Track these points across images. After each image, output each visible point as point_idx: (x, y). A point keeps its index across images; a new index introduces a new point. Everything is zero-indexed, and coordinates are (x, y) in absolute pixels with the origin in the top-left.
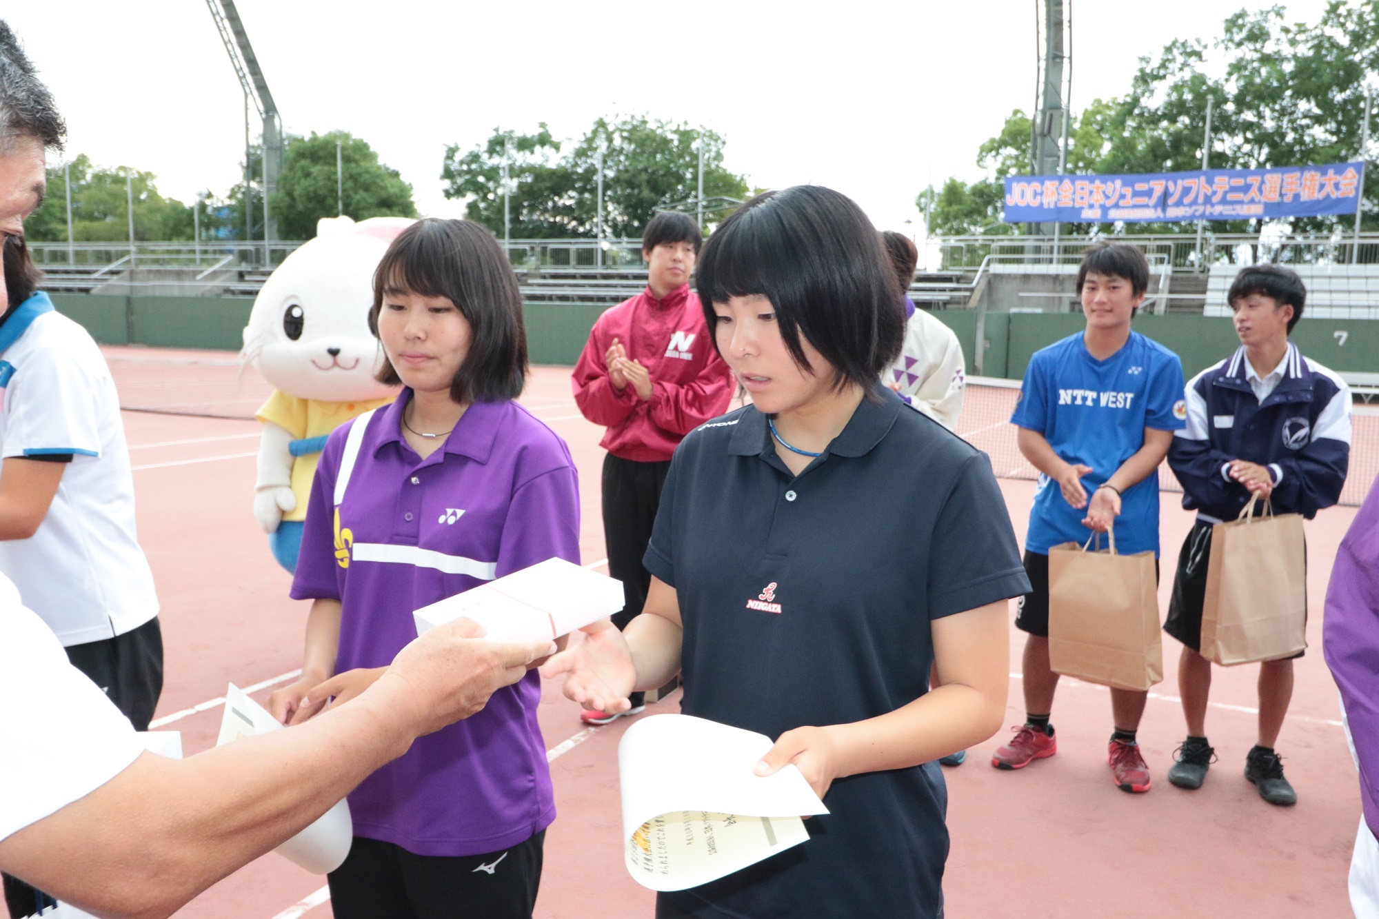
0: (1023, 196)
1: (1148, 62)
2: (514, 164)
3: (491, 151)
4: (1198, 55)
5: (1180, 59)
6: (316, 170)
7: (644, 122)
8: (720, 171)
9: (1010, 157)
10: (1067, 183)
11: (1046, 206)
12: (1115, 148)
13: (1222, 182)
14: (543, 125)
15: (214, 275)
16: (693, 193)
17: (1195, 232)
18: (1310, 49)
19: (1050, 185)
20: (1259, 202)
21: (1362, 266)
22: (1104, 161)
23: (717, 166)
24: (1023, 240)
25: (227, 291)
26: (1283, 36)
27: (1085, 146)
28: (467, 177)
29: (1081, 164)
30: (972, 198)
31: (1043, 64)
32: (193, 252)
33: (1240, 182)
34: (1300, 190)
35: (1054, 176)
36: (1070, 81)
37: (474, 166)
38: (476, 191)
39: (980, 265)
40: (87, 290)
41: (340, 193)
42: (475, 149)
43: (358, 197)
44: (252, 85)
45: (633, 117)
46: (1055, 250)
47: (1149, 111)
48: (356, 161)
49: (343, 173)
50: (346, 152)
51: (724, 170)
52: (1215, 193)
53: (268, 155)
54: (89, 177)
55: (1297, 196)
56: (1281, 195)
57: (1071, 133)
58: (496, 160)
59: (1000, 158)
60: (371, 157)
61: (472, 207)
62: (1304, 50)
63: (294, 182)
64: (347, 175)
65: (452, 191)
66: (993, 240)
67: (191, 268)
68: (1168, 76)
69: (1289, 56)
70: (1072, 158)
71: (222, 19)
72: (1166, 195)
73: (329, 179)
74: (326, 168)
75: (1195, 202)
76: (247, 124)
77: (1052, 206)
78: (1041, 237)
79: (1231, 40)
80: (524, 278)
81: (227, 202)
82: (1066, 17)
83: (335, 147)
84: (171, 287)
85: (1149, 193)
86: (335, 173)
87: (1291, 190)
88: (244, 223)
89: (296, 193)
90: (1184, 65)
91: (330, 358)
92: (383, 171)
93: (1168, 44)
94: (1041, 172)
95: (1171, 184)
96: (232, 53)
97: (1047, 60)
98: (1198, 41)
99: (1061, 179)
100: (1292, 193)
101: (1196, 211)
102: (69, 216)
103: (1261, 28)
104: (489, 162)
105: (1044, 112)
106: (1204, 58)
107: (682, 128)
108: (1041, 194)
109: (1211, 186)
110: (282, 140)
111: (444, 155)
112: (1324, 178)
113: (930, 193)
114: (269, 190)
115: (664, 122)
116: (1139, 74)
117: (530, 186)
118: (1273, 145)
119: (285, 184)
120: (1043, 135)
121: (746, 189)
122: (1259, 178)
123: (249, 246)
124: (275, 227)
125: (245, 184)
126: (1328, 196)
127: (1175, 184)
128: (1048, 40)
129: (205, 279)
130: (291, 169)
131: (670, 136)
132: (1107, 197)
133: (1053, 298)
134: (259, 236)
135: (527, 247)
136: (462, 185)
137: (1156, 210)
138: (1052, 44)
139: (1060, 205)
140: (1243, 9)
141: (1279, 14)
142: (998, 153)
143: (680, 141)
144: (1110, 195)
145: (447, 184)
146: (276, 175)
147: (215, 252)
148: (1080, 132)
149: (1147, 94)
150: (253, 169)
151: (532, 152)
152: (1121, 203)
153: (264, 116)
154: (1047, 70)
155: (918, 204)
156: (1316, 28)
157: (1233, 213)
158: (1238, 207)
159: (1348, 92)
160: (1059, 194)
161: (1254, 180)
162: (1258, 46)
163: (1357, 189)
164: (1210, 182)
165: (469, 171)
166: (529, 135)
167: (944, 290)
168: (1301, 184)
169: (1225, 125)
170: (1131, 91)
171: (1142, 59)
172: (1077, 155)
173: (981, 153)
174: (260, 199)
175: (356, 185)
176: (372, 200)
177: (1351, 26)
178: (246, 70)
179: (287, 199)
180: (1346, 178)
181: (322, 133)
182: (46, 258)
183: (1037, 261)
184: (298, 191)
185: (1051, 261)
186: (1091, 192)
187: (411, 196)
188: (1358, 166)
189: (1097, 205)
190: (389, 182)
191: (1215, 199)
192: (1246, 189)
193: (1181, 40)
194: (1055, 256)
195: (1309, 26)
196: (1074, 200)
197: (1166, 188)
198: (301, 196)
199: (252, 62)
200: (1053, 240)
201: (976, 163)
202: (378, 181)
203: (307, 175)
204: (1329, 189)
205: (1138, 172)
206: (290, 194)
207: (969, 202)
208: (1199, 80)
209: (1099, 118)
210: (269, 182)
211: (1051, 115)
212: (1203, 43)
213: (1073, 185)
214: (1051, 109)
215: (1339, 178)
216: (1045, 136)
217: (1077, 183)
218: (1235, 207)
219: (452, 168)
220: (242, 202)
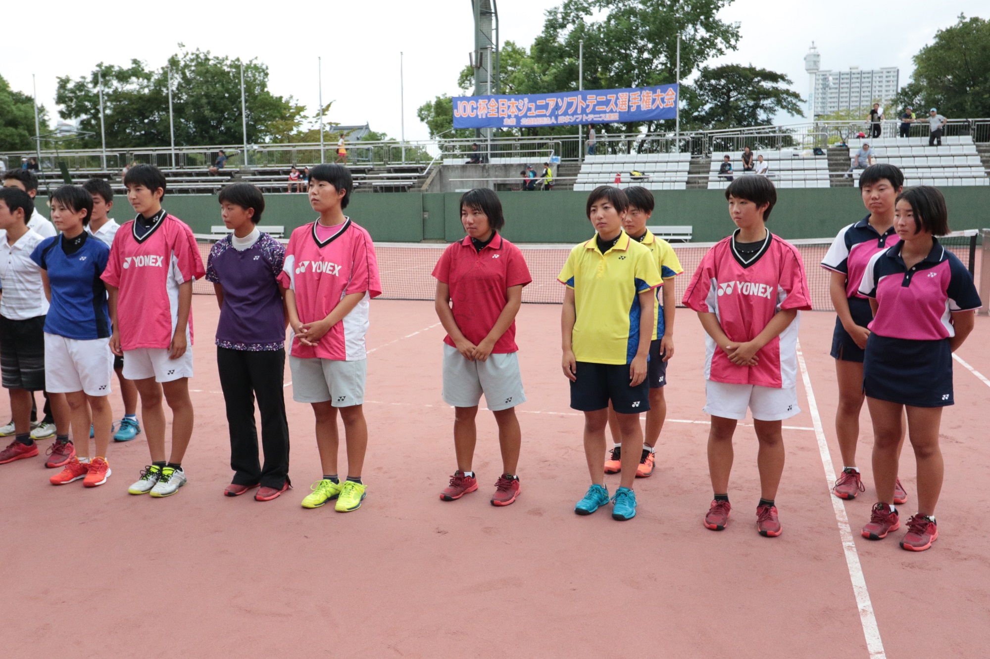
0: (465, 111)
2: (116, 91)
3: (95, 82)
7: (207, 59)
10: (493, 100)
11: (480, 117)
13: (593, 98)
14: (135, 61)
17: (578, 133)
19: (483, 103)
20: (616, 112)
28: (76, 102)
33: (602, 98)
34: (640, 103)
35: (485, 97)
36: (497, 30)
37: (82, 94)
38: (85, 112)
42: (82, 81)
45: (197, 56)
46: (489, 147)
51: (268, 93)
52: (588, 106)
55: (639, 107)
56: (629, 107)
58: (98, 89)
61: (85, 124)
65: (66, 113)
72: (557, 107)
75: (575, 113)
77: (484, 117)
85: (546, 107)
87: (635, 103)
92: (14, 98)
99: (489, 98)
100: (637, 105)
101: (577, 118)
104: (93, 90)
105: (477, 52)
107: (236, 64)
108: (477, 108)
109: (586, 101)
111: (56, 86)
112: (655, 94)
113: (428, 107)
115: (223, 59)
117: (124, 108)
120: (478, 66)
121: (289, 108)
122: (615, 95)
126: (658, 107)
127: (563, 102)
131: (226, 69)
132: (519, 110)
133: (483, 181)
135: (117, 154)
136: (75, 108)
137: (551, 118)
139: (488, 116)
143: (234, 73)
144: (521, 108)
145: (62, 107)
151: (128, 82)
152: (529, 114)
157: (600, 119)
158: (603, 116)
160: (488, 108)
161: (612, 97)
163: (675, 102)
164: (584, 99)
165: (77, 98)
166: (124, 69)
167: (410, 178)
168: (641, 99)
180: (668, 95)
186: (509, 107)
189: (513, 116)
191: (588, 111)
192: (607, 103)
194: (489, 151)
196: (498, 112)
197: (557, 102)
200: (487, 140)
201: (457, 85)
204: (658, 102)
205: (542, 92)
211: (481, 54)
213: (498, 102)
214: (481, 49)
215: (664, 95)
216: (479, 68)
217: (499, 100)
218: (601, 115)
219: (64, 95)
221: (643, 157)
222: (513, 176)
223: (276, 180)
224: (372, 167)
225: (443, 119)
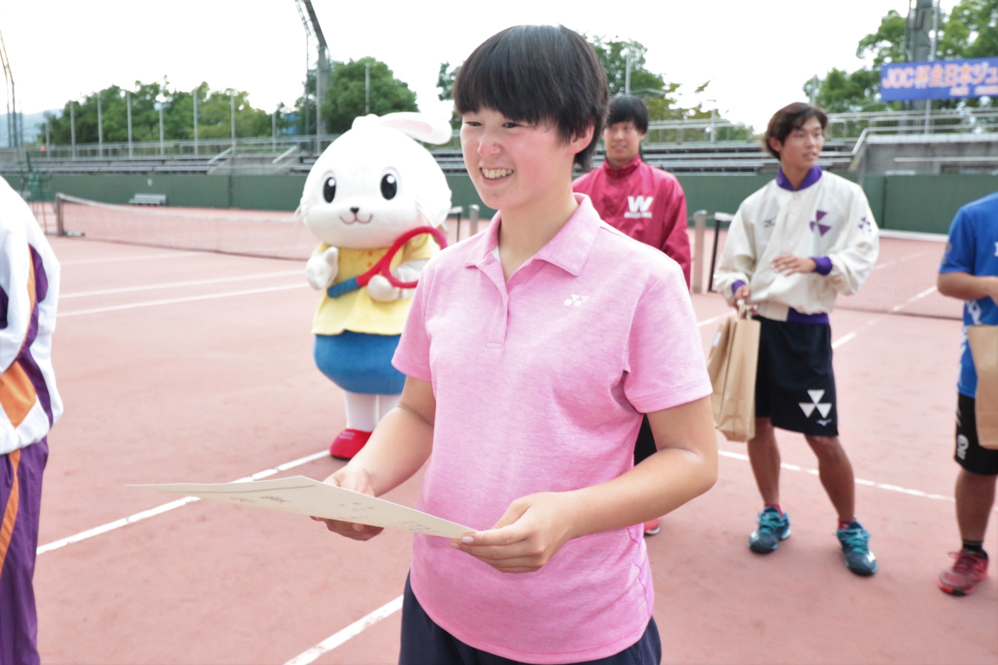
0: (897, 80)
6: (352, 85)
8: (643, 71)
9: (885, 49)
10: (937, 67)
11: (918, 87)
12: (982, 37)
15: (284, 160)
16: (621, 89)
19: (922, 70)
22: (971, 48)
23: (641, 68)
24: (897, 115)
25: (292, 170)
27: (953, 36)
29: (949, 51)
32: (271, 144)
35: (925, 62)
39: (858, 136)
40: (205, 172)
41: (367, 100)
43: (380, 101)
44: (311, 27)
46: (927, 122)
48: (379, 78)
49: (370, 86)
50: (372, 72)
51: (646, 71)
53: (320, 76)
54: (208, 96)
57: (941, 27)
59: (876, 50)
60: (389, 74)
63: (337, 94)
64: (373, 88)
65: (444, 96)
66: (870, 117)
67: (270, 155)
70: (942, 47)
73: (360, 91)
74: (359, 83)
77: (923, 87)
78: (914, 112)
81: (294, 109)
83: (365, 68)
84: (257, 169)
86: (364, 86)
88: (304, 124)
89: (339, 102)
91: (351, 216)
92: (396, 84)
94: (914, 59)
96: (299, 7)
99: (931, 65)
102: (195, 123)
105: (917, 10)
107: (614, 41)
108: (914, 77)
110: (330, 65)
111: (439, 70)
114: (321, 100)
115: (600, 37)
119: (331, 96)
120: (917, 29)
121: (663, 84)
123: (307, 139)
124: (324, 125)
125: (305, 97)
129: (279, 162)
130: (336, 84)
131: (604, 47)
132: (974, 76)
133: (925, 162)
134: (313, 132)
139: (930, 86)
142: (875, 46)
143: (613, 51)
144: (977, 75)
145: (441, 90)
146: (325, 89)
147: (285, 144)
148: (949, 26)
150: (311, 86)
152: (988, 81)
153: (319, 49)
155: (805, 90)
160: (930, 76)
172: (946, 44)
173: (860, 46)
174: (315, 106)
175: (378, 94)
176: (388, 104)
178: (308, 18)
179: (332, 106)
181: (356, 59)
182: (181, 150)
183: (910, 132)
184: (340, 100)
185: (922, 132)
186: (960, 74)
187: (415, 100)
189: (965, 84)
190: (400, 91)
194: (927, 127)
196: (943, 81)
198: (341, 104)
199: (311, 13)
200: (923, 114)
202: (393, 90)
203: (346, 88)
206: (334, 102)
207: (849, 86)
209: (966, 12)
210: (321, 95)
211: (924, 13)
213: (944, 68)
214: (923, 5)
217: (945, 66)
219: (444, 79)
220: (303, 109)
222: (969, 156)
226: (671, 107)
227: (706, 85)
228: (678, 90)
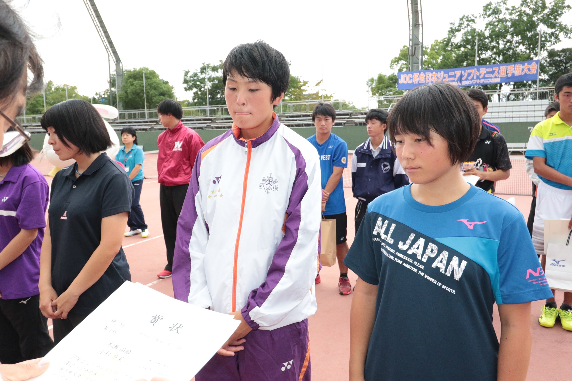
0: (405, 80)
1: (454, 25)
2: (211, 76)
3: (202, 72)
4: (473, 21)
5: (466, 23)
6: (136, 82)
9: (403, 64)
10: (422, 73)
11: (414, 83)
12: (443, 59)
13: (483, 70)
18: (516, 16)
19: (416, 75)
20: (498, 77)
21: (540, 101)
22: (438, 64)
26: (507, 12)
27: (431, 58)
28: (193, 82)
29: (430, 66)
30: (388, 81)
31: (411, 28)
33: (490, 70)
34: (514, 72)
35: (417, 71)
36: (422, 34)
37: (195, 78)
38: (196, 88)
39: (389, 107)
41: (145, 91)
42: (196, 72)
43: (152, 92)
44: (111, 52)
47: (455, 44)
48: (151, 79)
49: (145, 83)
50: (146, 75)
52: (480, 74)
53: (117, 78)
54: (53, 89)
55: (513, 74)
56: (507, 74)
58: (204, 75)
59: (399, 65)
60: (157, 76)
61: (196, 94)
62: (515, 17)
63: (127, 87)
64: (148, 84)
65: (187, 88)
66: (395, 97)
68: (462, 30)
69: (509, 19)
71: (99, 27)
72: (461, 76)
73: (141, 86)
74: (140, 82)
75: (473, 79)
76: (109, 66)
77: (417, 83)
79: (486, 14)
80: (215, 120)
82: (419, 9)
83: (142, 73)
85: (455, 76)
86: (143, 83)
87: (510, 72)
89: (128, 92)
90: (468, 25)
92: (161, 82)
93: (461, 17)
94: (412, 70)
95: (463, 72)
96: (103, 40)
97: (412, 26)
98: (473, 15)
99: (420, 72)
100: (511, 73)
101: (474, 82)
102: (45, 104)
103: (498, 9)
104: (201, 76)
105: (412, 47)
106: (476, 22)
108: (413, 78)
109: (479, 72)
110: (123, 72)
111: (184, 74)
112: (524, 66)
113: (372, 80)
114: (118, 91)
116: (450, 29)
117: (217, 85)
118: (504, 55)
119: (124, 89)
120: (412, 55)
121: (300, 82)
122: (498, 68)
124: (121, 105)
125: (109, 89)
126: (526, 73)
127: (465, 72)
128: (413, 19)
130: (126, 83)
132: (438, 78)
135: (215, 108)
136: (191, 85)
137: (458, 83)
138: (414, 20)
139: (419, 82)
140: (490, 2)
141: (505, 3)
142: (398, 63)
144: (439, 77)
145: (185, 85)
146: (121, 86)
149: (453, 37)
150: (112, 84)
151: (217, 72)
153: (116, 63)
154: (413, 30)
155: (368, 84)
156: (518, 8)
157: (488, 82)
158: (490, 80)
159: (533, 33)
160: (419, 78)
161: (496, 69)
162: (497, 16)
163: (537, 70)
164: (478, 70)
165: (193, 80)
166: (216, 65)
168: (515, 69)
169: (484, 48)
170: (447, 36)
171: (451, 24)
172: (428, 62)
173: (391, 63)
174: (115, 94)
175: (151, 88)
177: (532, 6)
178: (108, 46)
179: (125, 94)
180: (532, 66)
181: (138, 69)
184: (129, 91)
186: (432, 77)
187: (172, 91)
188: (537, 61)
190: (164, 86)
191: (480, 77)
193: (466, 15)
195: (517, 7)
196: (425, 80)
197: (461, 74)
198: (130, 93)
199: (110, 43)
202: (159, 86)
203: (133, 85)
204: (526, 71)
205: (451, 68)
206: (126, 92)
207: (387, 82)
208: (474, 30)
209: (437, 47)
210: (118, 88)
211: (415, 48)
212: (475, 16)
213: (425, 74)
214: (415, 45)
215: (529, 66)
216: (413, 56)
217: (426, 73)
218: (489, 79)
219: (187, 79)
220: (109, 96)
221: (510, 103)
223: (300, 120)
224: (352, 112)
225: (383, 86)
226: (304, 93)
227: (320, 82)
228: (307, 85)
